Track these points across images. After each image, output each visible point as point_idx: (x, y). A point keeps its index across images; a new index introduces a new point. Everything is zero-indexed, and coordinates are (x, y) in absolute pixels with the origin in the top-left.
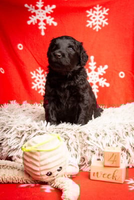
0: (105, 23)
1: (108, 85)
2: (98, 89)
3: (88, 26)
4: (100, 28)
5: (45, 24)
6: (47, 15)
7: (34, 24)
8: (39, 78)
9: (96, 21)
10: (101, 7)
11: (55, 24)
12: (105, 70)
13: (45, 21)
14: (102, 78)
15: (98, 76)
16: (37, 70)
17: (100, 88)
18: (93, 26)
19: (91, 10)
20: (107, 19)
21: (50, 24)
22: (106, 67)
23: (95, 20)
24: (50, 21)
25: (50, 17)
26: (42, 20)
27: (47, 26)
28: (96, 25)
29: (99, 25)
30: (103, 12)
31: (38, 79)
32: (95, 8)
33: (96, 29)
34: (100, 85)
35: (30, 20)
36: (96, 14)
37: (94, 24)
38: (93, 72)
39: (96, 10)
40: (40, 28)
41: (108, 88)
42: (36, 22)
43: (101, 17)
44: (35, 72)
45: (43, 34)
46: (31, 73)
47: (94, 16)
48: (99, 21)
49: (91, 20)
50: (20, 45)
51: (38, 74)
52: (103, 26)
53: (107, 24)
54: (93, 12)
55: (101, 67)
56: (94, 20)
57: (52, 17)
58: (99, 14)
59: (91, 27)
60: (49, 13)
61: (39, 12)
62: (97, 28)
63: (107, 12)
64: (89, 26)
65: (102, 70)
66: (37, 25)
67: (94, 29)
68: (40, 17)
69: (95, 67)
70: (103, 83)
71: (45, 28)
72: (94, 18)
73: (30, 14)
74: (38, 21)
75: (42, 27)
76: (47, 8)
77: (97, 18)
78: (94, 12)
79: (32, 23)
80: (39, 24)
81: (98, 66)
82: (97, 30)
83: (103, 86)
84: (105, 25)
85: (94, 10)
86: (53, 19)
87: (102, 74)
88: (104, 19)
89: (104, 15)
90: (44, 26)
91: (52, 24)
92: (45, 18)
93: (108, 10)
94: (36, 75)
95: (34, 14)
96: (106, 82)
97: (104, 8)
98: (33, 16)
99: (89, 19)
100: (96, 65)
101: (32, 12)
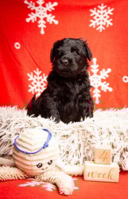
0: (109, 23)
1: (111, 90)
2: (100, 94)
3: (91, 25)
4: (104, 29)
5: (45, 23)
6: (48, 12)
7: (33, 22)
8: (37, 80)
9: (99, 21)
10: (105, 6)
11: (56, 22)
12: (108, 74)
13: (45, 19)
14: (105, 82)
15: (100, 80)
16: (35, 71)
17: (102, 93)
18: (97, 26)
19: (95, 9)
20: (111, 20)
21: (51, 23)
22: (109, 70)
23: (99, 19)
24: (51, 19)
25: (50, 15)
26: (42, 17)
27: (47, 24)
28: (99, 25)
29: (103, 25)
30: (107, 11)
31: (35, 81)
32: (99, 7)
33: (99, 30)
34: (102, 89)
35: (29, 17)
36: (100, 14)
37: (98, 24)
38: (95, 75)
39: (100, 10)
40: (39, 26)
41: (110, 92)
42: (36, 20)
43: (105, 17)
44: (32, 73)
45: (42, 32)
46: (28, 75)
47: (97, 15)
48: (103, 21)
49: (94, 20)
50: (17, 43)
51: (35, 76)
52: (108, 26)
53: (111, 24)
54: (97, 12)
55: (104, 70)
56: (97, 20)
57: (53, 15)
58: (104, 14)
59: (94, 27)
60: (50, 11)
61: (39, 9)
62: (101, 28)
63: (112, 12)
64: (93, 26)
65: (105, 74)
66: (36, 23)
67: (98, 29)
68: (40, 15)
69: (98, 70)
70: (106, 87)
71: (45, 27)
72: (98, 18)
73: (30, 11)
74: (38, 19)
75: (42, 25)
76: (49, 5)
77: (101, 17)
78: (99, 11)
79: (31, 21)
80: (39, 22)
81: (100, 69)
82: (101, 31)
83: (105, 91)
84: (109, 25)
85: (98, 9)
86: (54, 17)
87: (105, 78)
88: (108, 19)
89: (109, 15)
90: (44, 24)
91: (53, 22)
92: (46, 15)
93: (113, 9)
94: (34, 77)
95: (34, 11)
96: (109, 86)
97: (109, 8)
98: (32, 13)
99: (92, 18)
100: (98, 68)
101: (32, 9)
